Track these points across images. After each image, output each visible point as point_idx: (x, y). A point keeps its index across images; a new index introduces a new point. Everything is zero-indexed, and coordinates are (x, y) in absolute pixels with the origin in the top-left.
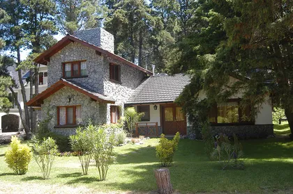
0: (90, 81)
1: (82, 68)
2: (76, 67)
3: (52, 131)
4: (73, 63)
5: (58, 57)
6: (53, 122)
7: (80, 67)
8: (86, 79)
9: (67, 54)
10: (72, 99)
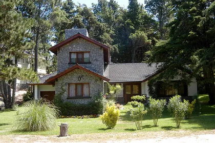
0: (93, 66)
1: (85, 57)
2: (80, 56)
3: (65, 101)
4: (77, 53)
5: (67, 48)
6: (66, 94)
7: (83, 56)
8: (90, 65)
9: (74, 46)
10: (82, 78)
